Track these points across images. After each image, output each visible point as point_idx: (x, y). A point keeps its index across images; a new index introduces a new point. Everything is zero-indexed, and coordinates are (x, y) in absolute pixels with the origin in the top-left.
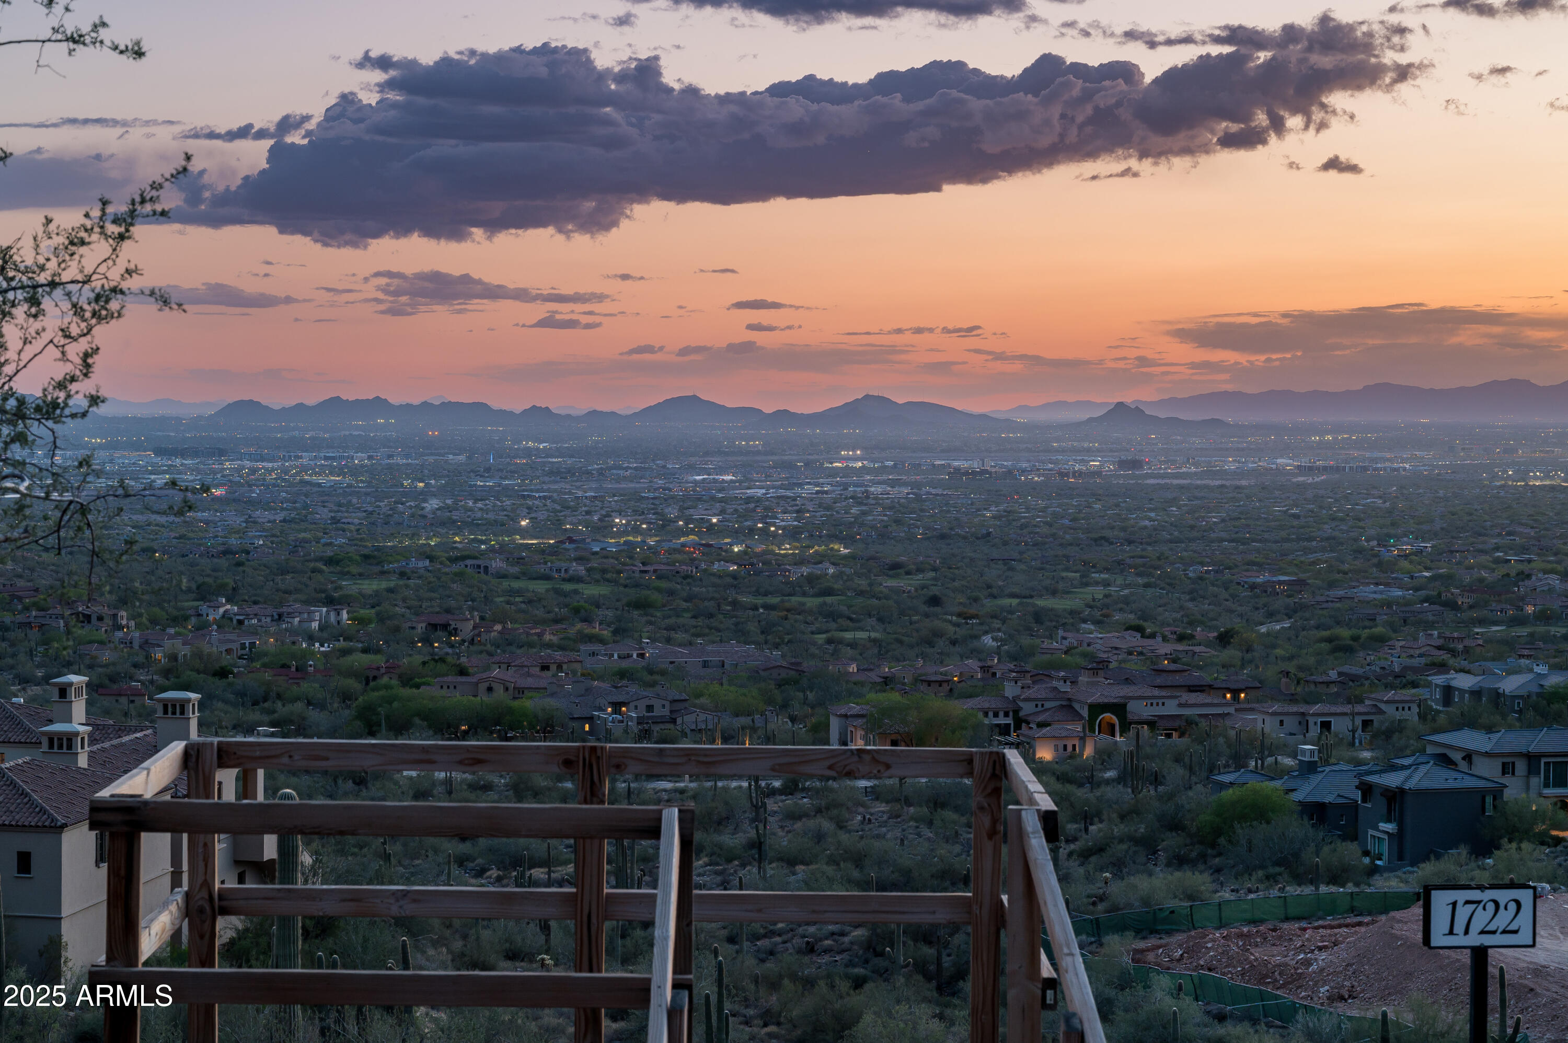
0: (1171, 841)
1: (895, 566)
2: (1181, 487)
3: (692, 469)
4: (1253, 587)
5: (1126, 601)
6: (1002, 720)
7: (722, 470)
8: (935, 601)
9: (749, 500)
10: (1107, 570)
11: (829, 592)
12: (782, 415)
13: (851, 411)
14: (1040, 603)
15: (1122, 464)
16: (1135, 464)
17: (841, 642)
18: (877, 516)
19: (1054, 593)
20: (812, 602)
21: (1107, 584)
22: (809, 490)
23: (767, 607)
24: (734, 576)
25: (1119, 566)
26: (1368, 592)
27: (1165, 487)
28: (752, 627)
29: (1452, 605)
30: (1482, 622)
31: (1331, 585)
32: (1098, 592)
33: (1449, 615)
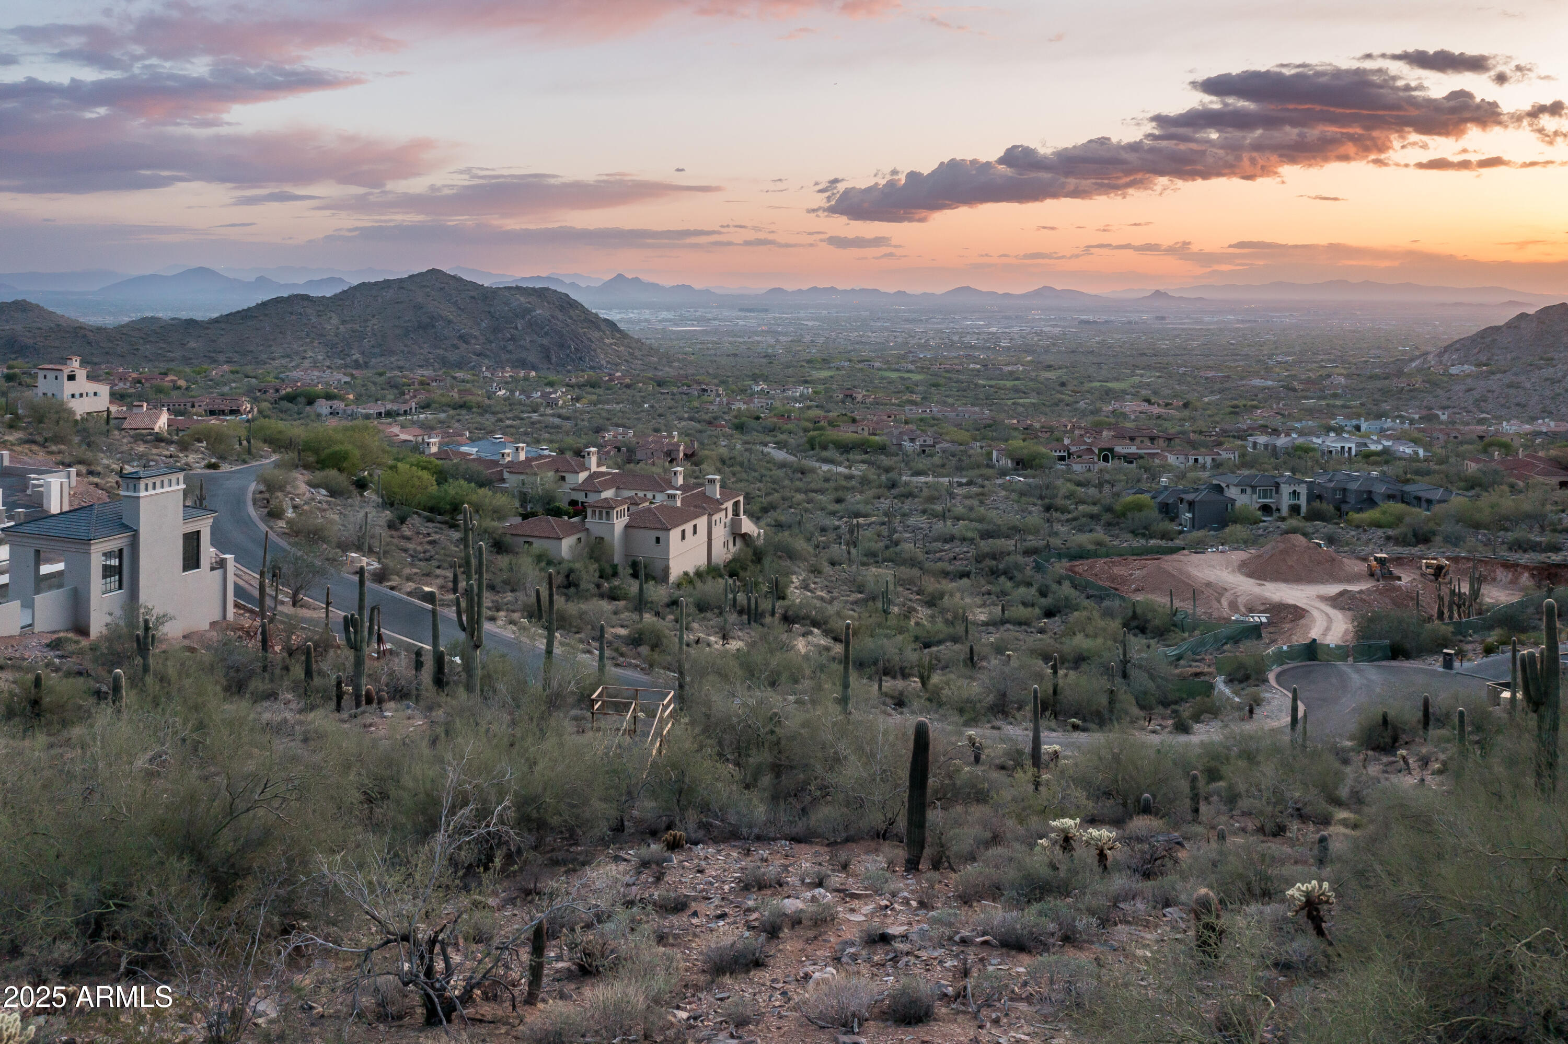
0: (1107, 517)
1: (1050, 366)
2: (1183, 329)
3: (966, 319)
4: (1207, 378)
5: (1148, 384)
6: (1062, 454)
7: (979, 319)
8: (1063, 384)
9: (989, 333)
10: (1143, 369)
11: (1018, 379)
12: (1007, 295)
13: (1037, 293)
14: (1109, 385)
15: (1157, 318)
16: (1163, 318)
17: (1018, 404)
18: (1045, 342)
19: (1117, 380)
20: (1009, 384)
21: (1142, 376)
22: (1016, 329)
23: (990, 386)
24: (978, 371)
25: (1148, 367)
26: (1257, 382)
27: (1175, 329)
28: (982, 396)
29: (1295, 390)
30: (1306, 398)
31: (1242, 379)
32: (1137, 379)
33: (1291, 394)
